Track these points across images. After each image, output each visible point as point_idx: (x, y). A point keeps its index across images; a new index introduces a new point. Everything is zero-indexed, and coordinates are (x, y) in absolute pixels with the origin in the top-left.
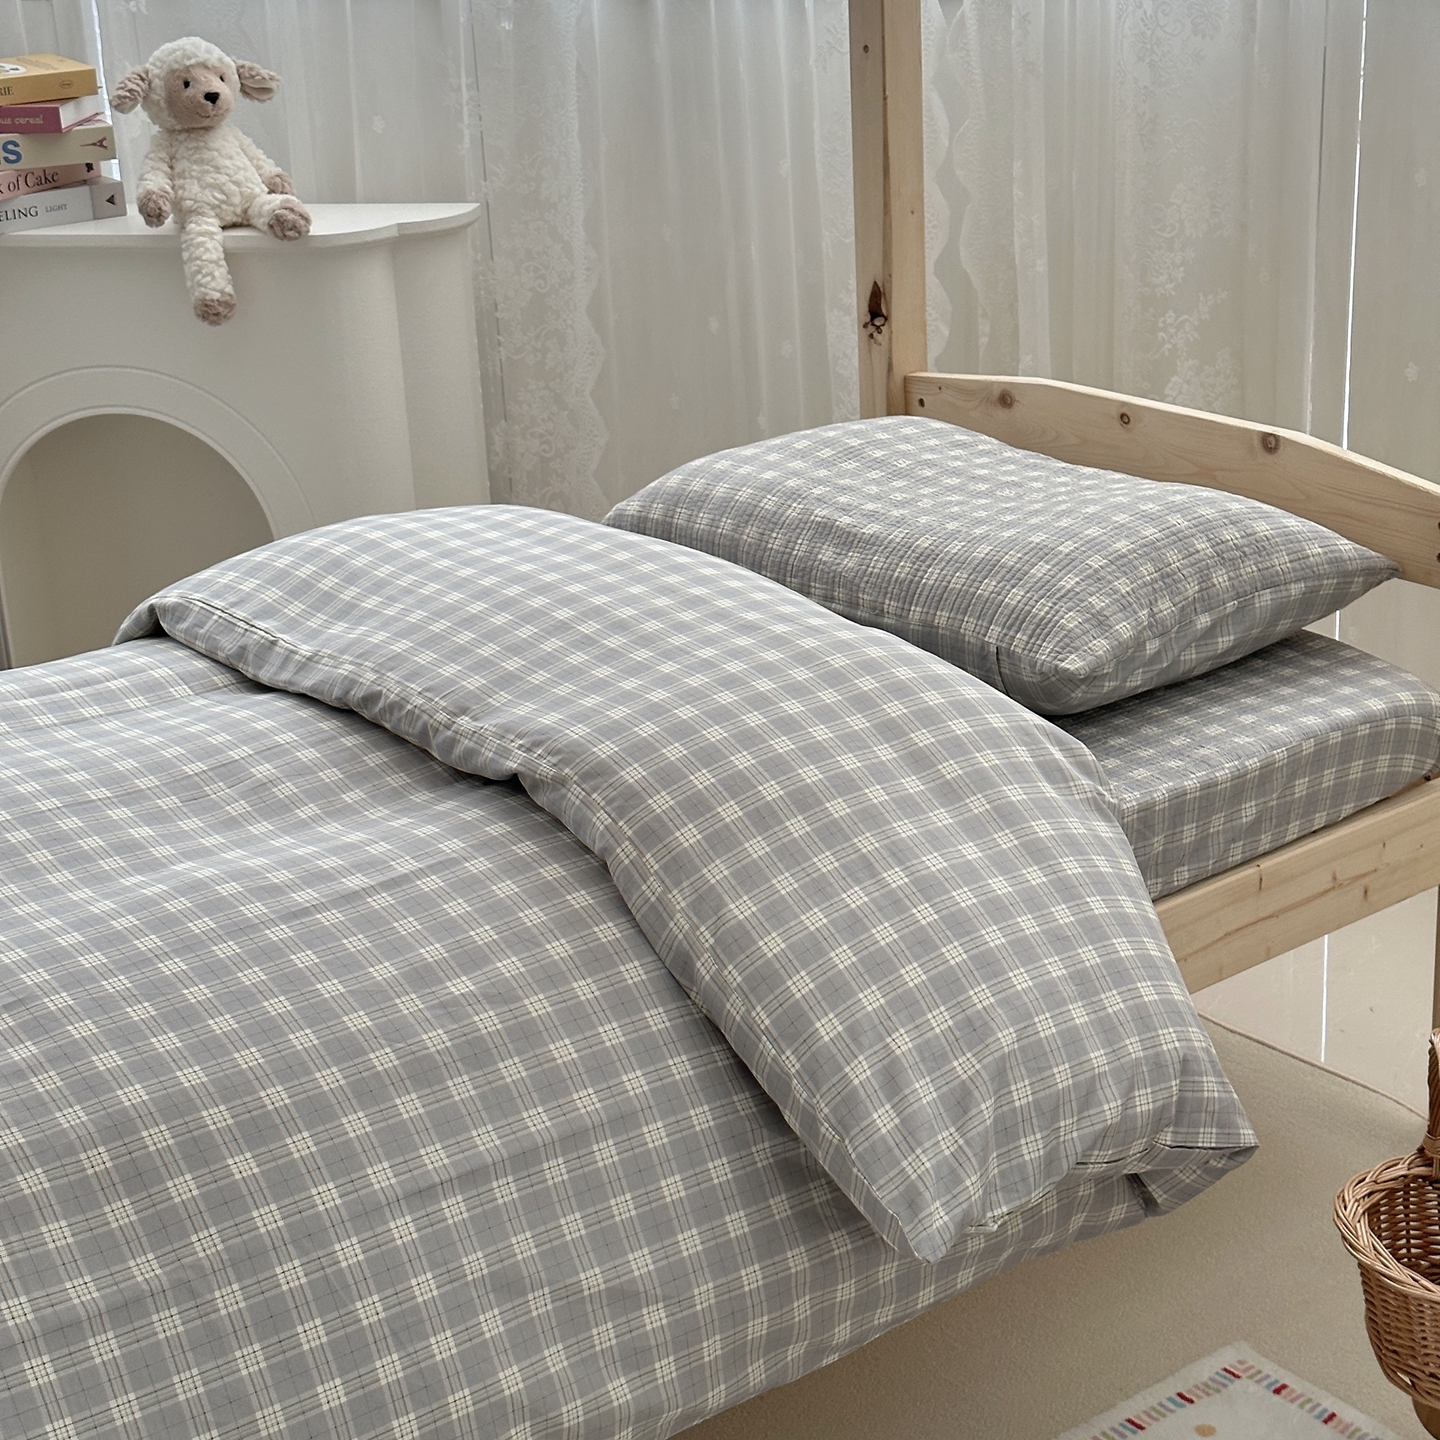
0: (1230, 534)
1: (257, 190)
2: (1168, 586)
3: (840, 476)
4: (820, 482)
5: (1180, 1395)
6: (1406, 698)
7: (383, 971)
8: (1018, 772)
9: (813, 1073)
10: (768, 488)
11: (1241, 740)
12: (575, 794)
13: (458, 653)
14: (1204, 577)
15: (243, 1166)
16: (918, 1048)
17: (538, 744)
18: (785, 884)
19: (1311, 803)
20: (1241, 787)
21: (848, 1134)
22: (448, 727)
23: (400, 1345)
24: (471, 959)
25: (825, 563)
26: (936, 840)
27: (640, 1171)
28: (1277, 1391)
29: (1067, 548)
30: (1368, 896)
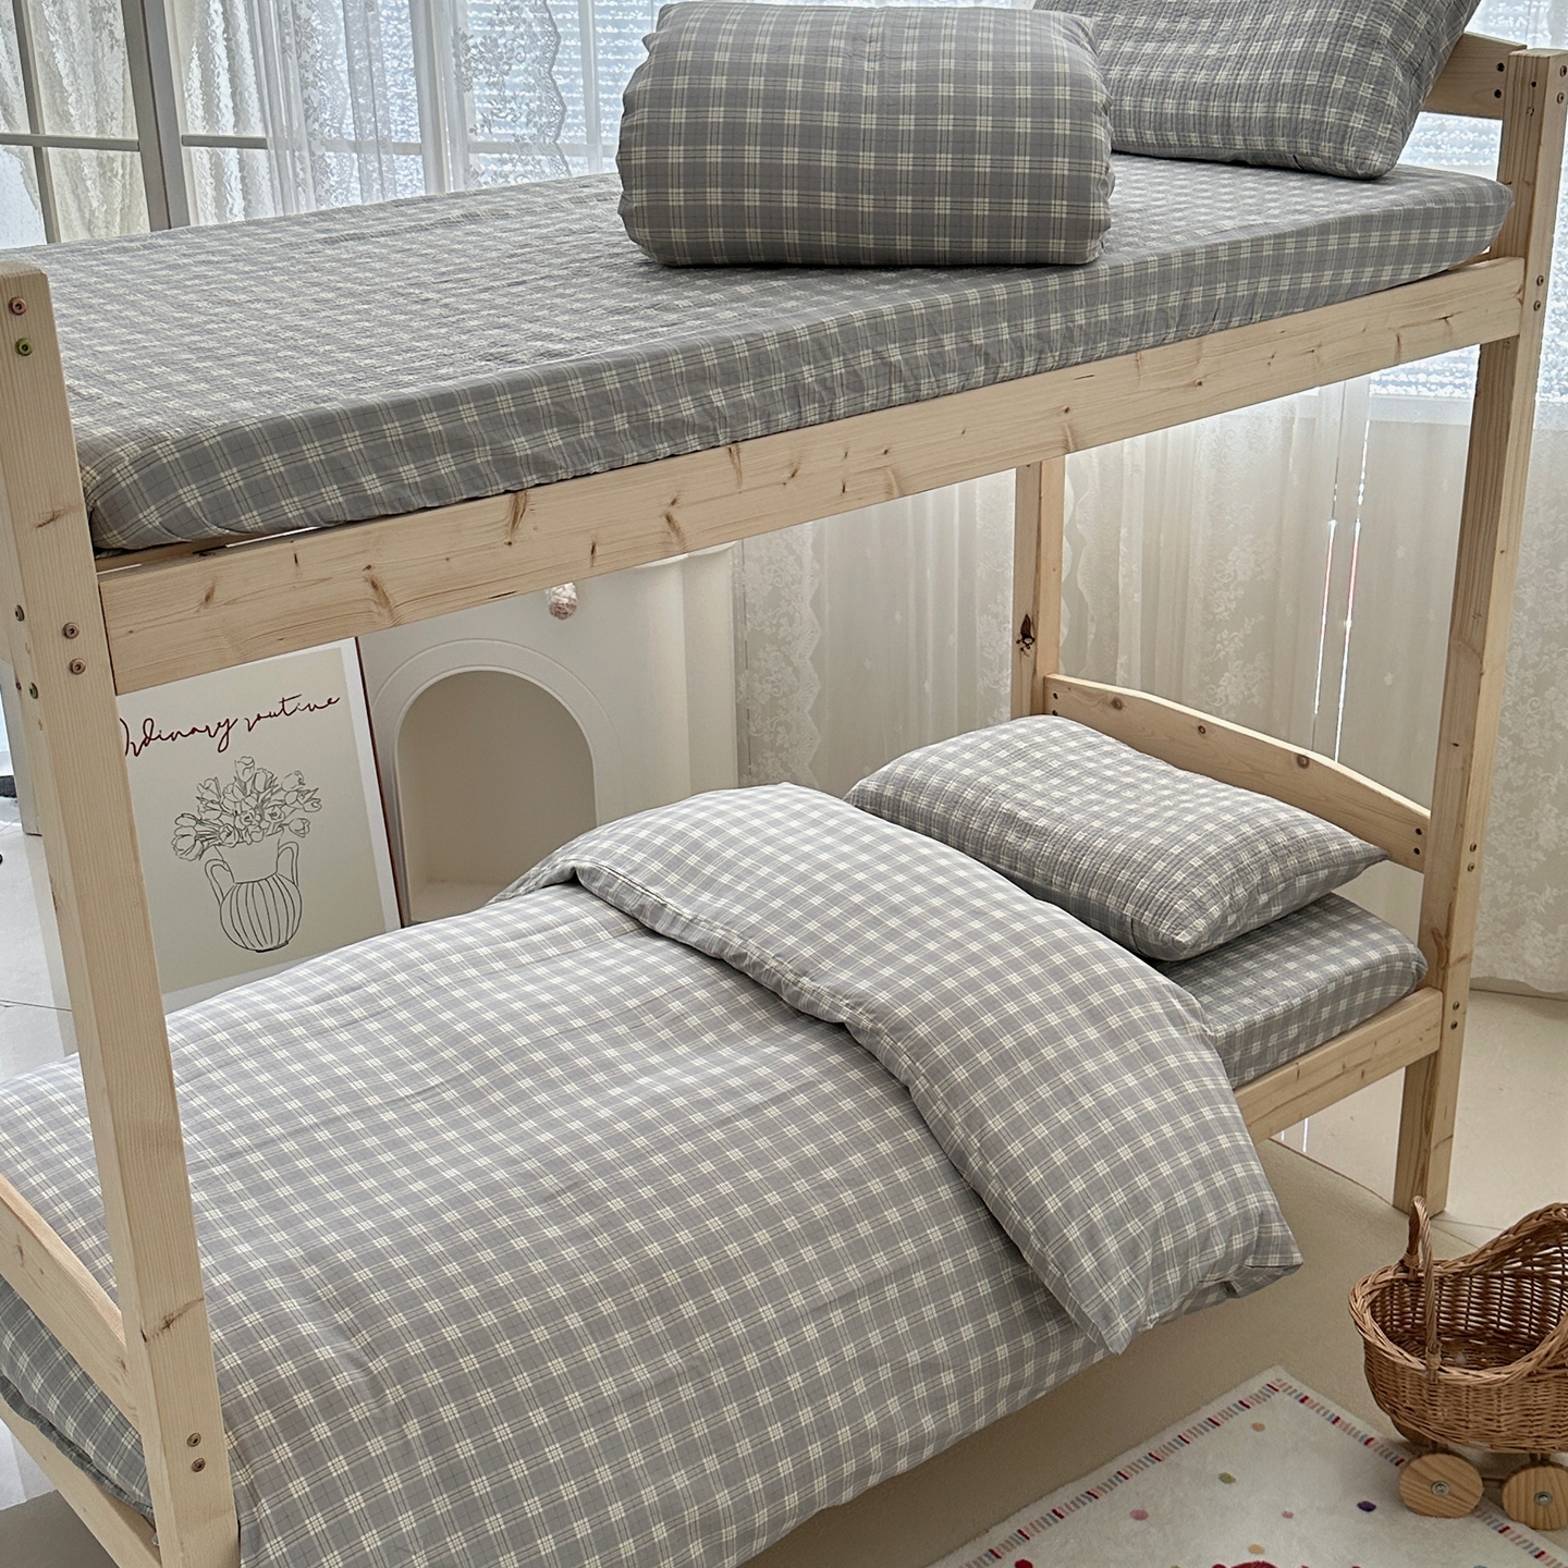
0: (1281, 839)
2: (1241, 877)
3: (1015, 773)
4: (1003, 780)
5: (1241, 1402)
6: (1393, 949)
7: (783, 1163)
8: (1155, 1021)
9: (1044, 1231)
10: (967, 783)
11: (1289, 983)
12: (886, 1041)
13: (793, 927)
14: (1265, 870)
15: (720, 1294)
16: (1107, 1217)
17: (860, 1004)
18: (1021, 1107)
19: (1331, 1021)
20: (1289, 1016)
21: (1066, 1270)
22: (795, 984)
23: (811, 1402)
24: (834, 1155)
25: (1010, 844)
26: (1109, 1073)
27: (939, 1289)
28: (1302, 1401)
29: (1176, 850)
30: (1364, 1075)
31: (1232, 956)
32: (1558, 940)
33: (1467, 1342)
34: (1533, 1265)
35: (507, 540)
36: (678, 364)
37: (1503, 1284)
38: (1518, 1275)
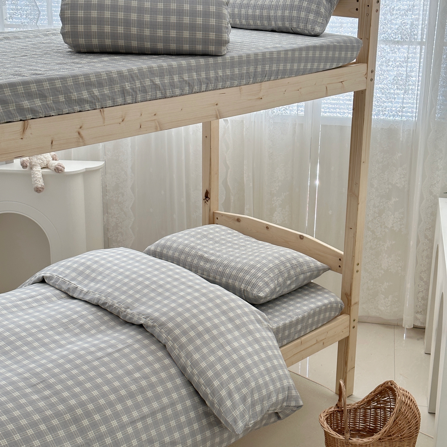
0: (294, 262)
1: (50, 159)
2: (281, 275)
3: (203, 242)
4: (199, 244)
6: (332, 299)
7: (120, 372)
8: (252, 322)
9: (213, 393)
10: (186, 245)
11: (297, 311)
12: (157, 329)
13: (124, 293)
14: (289, 272)
15: (97, 417)
16: (235, 387)
17: (148, 317)
18: (205, 350)
19: (312, 324)
20: (298, 322)
21: (221, 406)
22: (125, 312)
24: (139, 369)
25: (202, 266)
26: (236, 339)
27: (176, 415)
29: (259, 266)
30: (324, 344)
31: (279, 303)
32: (389, 301)
33: (359, 433)
34: (380, 404)
35: (21, 137)
36: (82, 80)
37: (371, 411)
38: (376, 408)
